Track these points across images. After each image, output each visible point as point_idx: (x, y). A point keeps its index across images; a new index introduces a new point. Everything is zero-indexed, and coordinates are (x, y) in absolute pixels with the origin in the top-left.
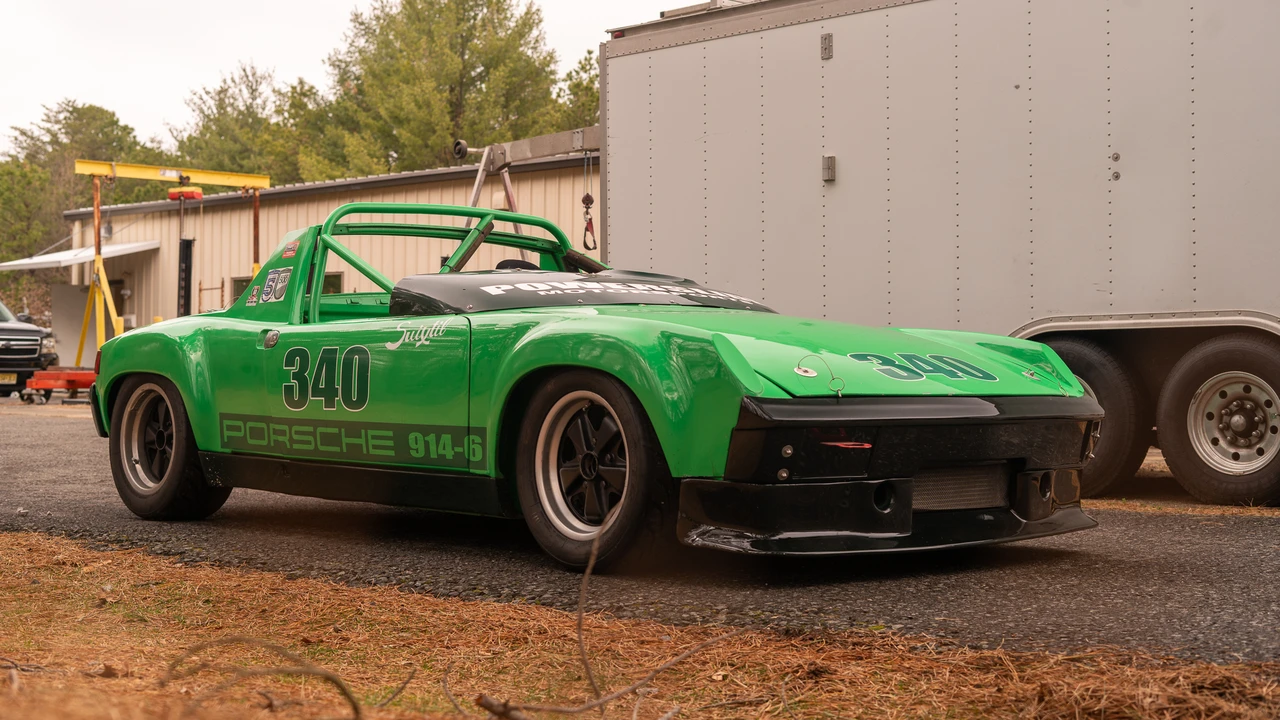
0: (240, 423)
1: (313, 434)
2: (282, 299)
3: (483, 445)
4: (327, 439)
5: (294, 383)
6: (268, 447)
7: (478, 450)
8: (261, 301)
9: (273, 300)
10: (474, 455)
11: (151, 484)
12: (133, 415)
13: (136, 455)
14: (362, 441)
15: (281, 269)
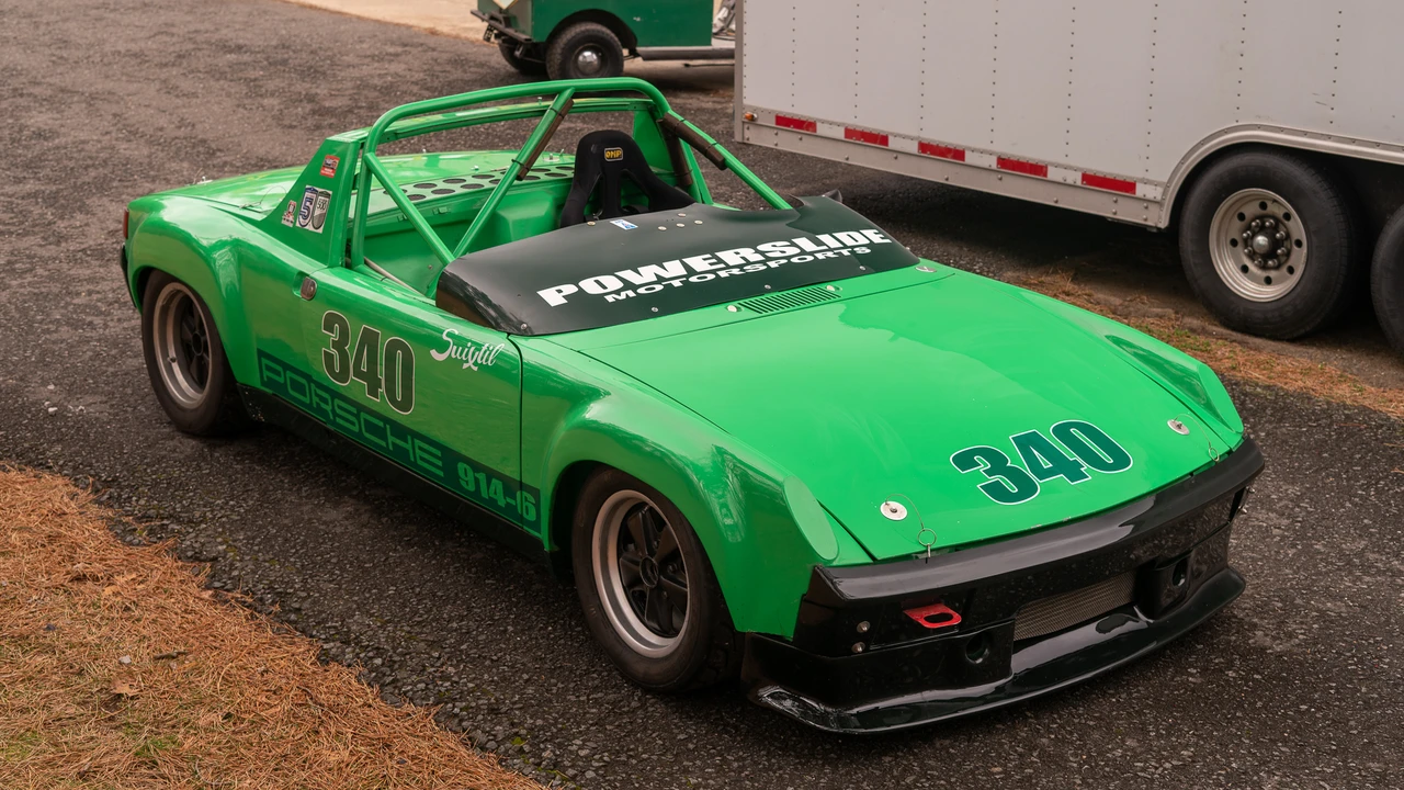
0: (279, 368)
1: (357, 416)
2: (320, 231)
3: (537, 505)
4: (371, 427)
5: (334, 351)
6: (310, 406)
7: (533, 511)
8: (298, 225)
9: (310, 227)
10: (527, 513)
11: (190, 391)
12: (165, 309)
13: (172, 354)
14: (408, 446)
15: (320, 190)
